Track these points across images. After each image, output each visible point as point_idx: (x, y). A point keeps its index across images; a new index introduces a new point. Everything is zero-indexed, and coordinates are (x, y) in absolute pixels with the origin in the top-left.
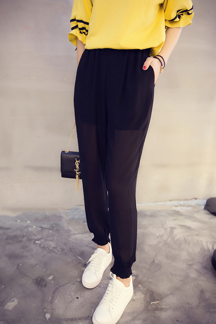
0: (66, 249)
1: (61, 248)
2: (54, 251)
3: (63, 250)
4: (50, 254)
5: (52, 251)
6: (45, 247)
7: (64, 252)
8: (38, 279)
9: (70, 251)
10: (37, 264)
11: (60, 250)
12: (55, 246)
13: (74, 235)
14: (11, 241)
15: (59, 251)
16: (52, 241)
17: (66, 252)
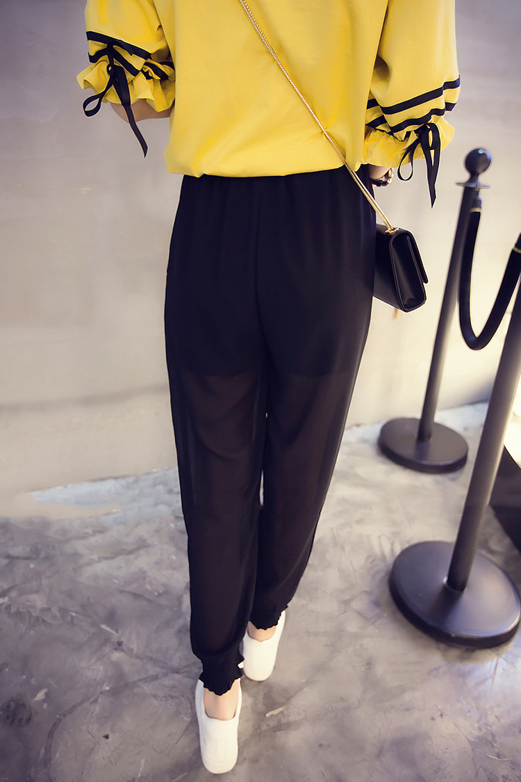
0: (72, 608)
1: (60, 609)
2: (44, 621)
3: (64, 611)
4: (36, 628)
5: (40, 620)
6: (22, 612)
7: (69, 618)
9: (83, 613)
10: (5, 665)
11: (58, 614)
12: (46, 606)
13: (90, 564)
15: (56, 616)
16: (37, 592)
17: (72, 618)
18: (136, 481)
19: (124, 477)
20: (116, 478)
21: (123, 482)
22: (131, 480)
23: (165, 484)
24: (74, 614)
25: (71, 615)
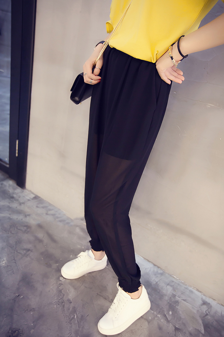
0: (78, 313)
1: (74, 308)
2: (64, 306)
3: (74, 311)
4: (58, 306)
5: (63, 304)
6: (62, 292)
7: (72, 316)
8: (15, 332)
9: (79, 321)
10: (33, 310)
11: (71, 309)
12: (71, 300)
13: (106, 299)
14: (42, 258)
15: (69, 309)
16: (75, 289)
17: (73, 318)
18: (162, 274)
19: (158, 267)
20: (155, 265)
21: (156, 269)
22: (160, 271)
23: (174, 289)
24: (76, 317)
25: (74, 316)
